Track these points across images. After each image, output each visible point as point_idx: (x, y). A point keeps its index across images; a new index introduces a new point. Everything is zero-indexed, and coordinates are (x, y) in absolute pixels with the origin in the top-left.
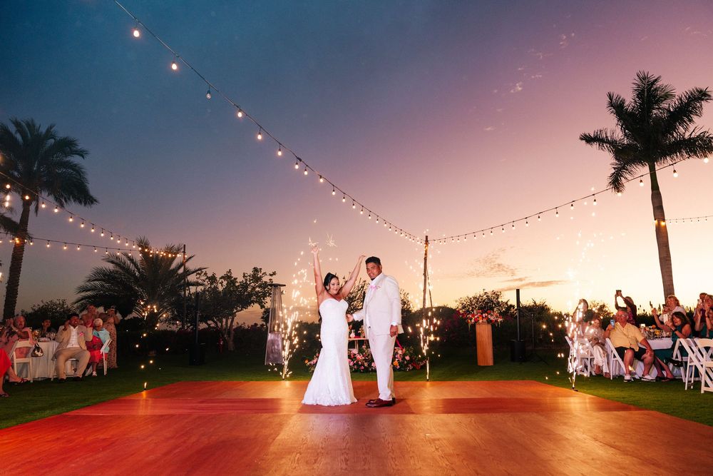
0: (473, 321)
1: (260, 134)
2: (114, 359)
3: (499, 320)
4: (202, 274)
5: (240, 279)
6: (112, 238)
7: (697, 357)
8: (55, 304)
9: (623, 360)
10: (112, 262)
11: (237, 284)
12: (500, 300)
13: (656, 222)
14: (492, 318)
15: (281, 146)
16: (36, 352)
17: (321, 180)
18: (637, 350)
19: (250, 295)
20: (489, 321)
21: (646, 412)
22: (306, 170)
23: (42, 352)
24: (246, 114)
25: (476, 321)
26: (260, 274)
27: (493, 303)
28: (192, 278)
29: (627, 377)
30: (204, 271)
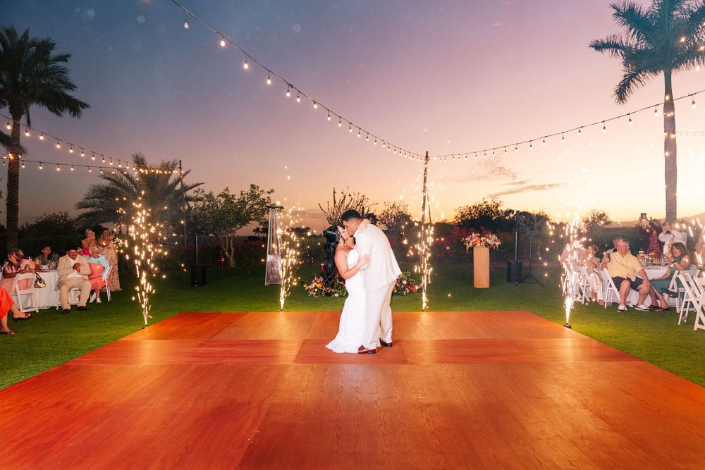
0: (471, 244)
1: (246, 62)
2: (117, 282)
3: (498, 243)
4: (200, 192)
5: (238, 196)
6: (104, 161)
7: (693, 292)
8: (57, 217)
9: (619, 290)
10: (109, 179)
11: (235, 201)
12: (499, 209)
13: (666, 134)
14: (490, 242)
15: (270, 73)
16: (38, 283)
17: (316, 106)
18: (633, 280)
19: (248, 213)
20: (487, 245)
21: (637, 363)
22: (298, 97)
23: (44, 283)
24: (229, 42)
25: (474, 245)
26: (258, 192)
27: (493, 212)
28: (190, 193)
29: (622, 307)
30: (200, 187)
